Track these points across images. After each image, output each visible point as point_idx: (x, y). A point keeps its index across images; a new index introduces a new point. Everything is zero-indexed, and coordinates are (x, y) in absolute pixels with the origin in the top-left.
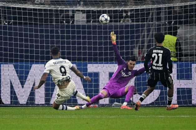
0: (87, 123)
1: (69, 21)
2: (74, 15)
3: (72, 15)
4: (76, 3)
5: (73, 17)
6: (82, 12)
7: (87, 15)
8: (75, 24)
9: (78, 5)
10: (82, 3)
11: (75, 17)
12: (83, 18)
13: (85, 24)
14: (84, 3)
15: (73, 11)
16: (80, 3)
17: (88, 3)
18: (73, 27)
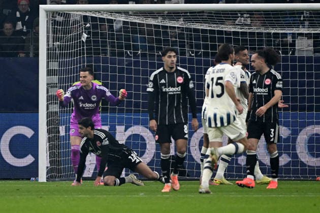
0: (315, 205)
1: (287, 50)
2: (294, 41)
3: (291, 42)
4: (298, 23)
5: (293, 44)
6: (307, 38)
7: (314, 41)
8: (297, 55)
9: (301, 27)
10: (307, 23)
11: (296, 45)
12: (309, 46)
13: (311, 54)
14: (309, 23)
15: (294, 36)
16: (304, 23)
17: (315, 23)
18: (293, 59)
